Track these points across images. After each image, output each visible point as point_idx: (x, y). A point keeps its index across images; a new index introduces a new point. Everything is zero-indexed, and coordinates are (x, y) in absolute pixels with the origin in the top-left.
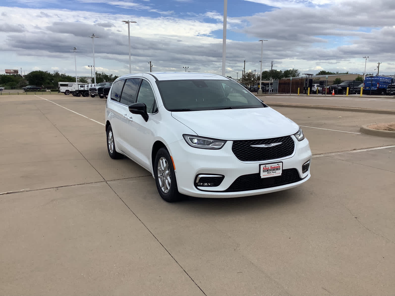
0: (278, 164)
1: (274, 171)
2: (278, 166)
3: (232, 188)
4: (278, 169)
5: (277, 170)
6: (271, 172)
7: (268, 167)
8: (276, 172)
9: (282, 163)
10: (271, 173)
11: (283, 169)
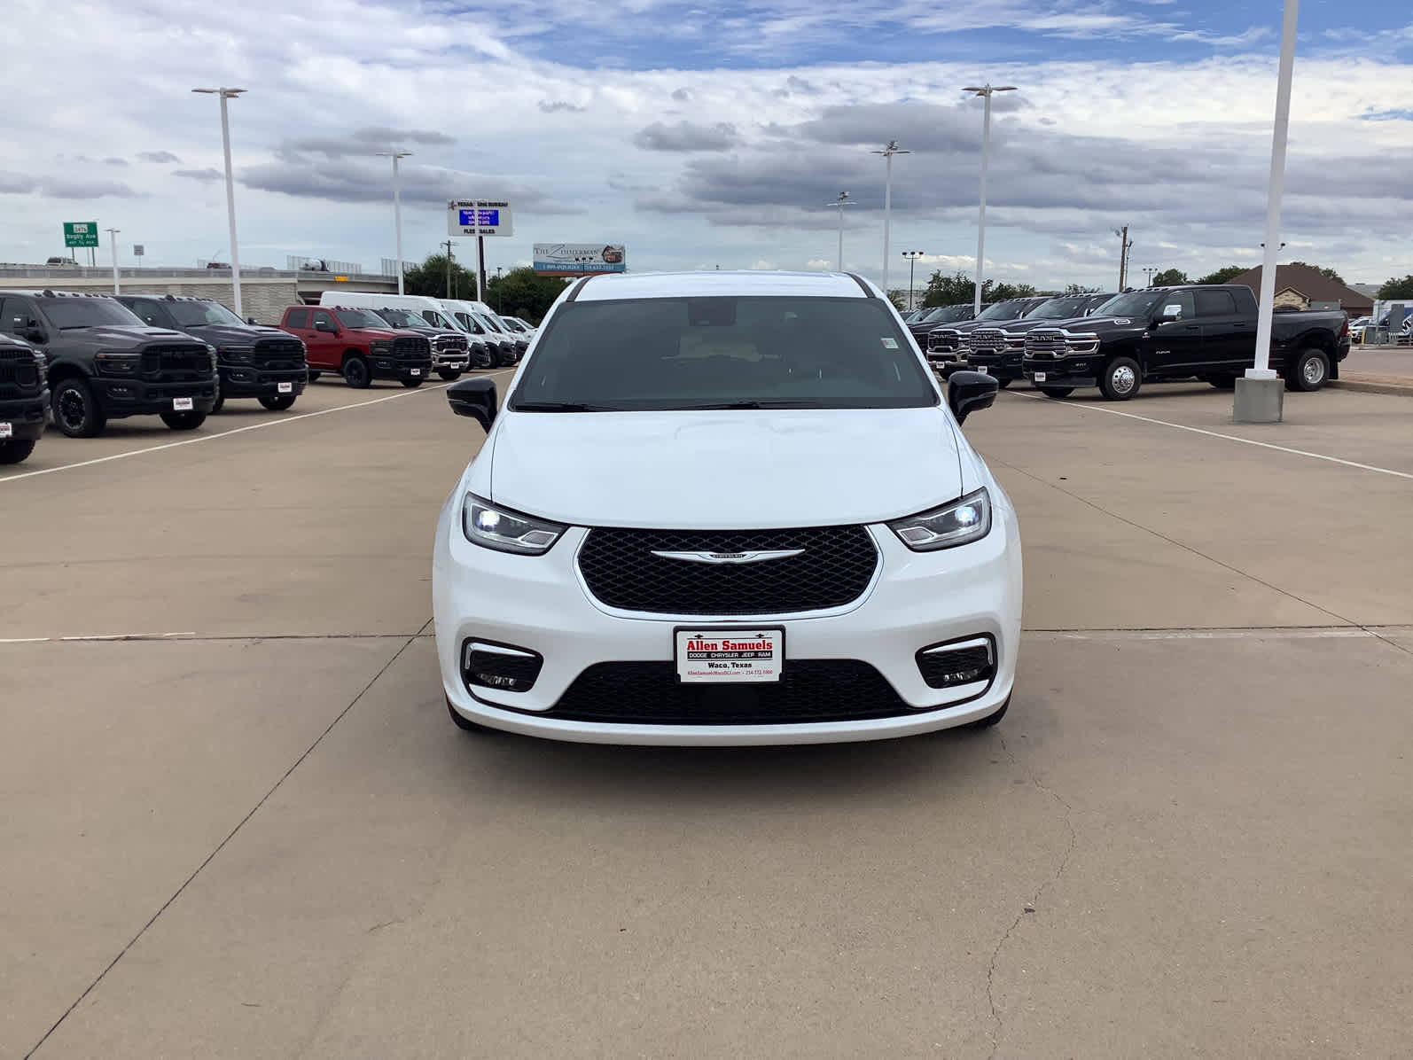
0: (760, 636)
1: (744, 662)
2: (760, 641)
3: (569, 706)
4: (760, 653)
5: (756, 656)
6: (729, 663)
7: (710, 642)
8: (750, 665)
9: (779, 633)
10: (725, 666)
11: (788, 657)
